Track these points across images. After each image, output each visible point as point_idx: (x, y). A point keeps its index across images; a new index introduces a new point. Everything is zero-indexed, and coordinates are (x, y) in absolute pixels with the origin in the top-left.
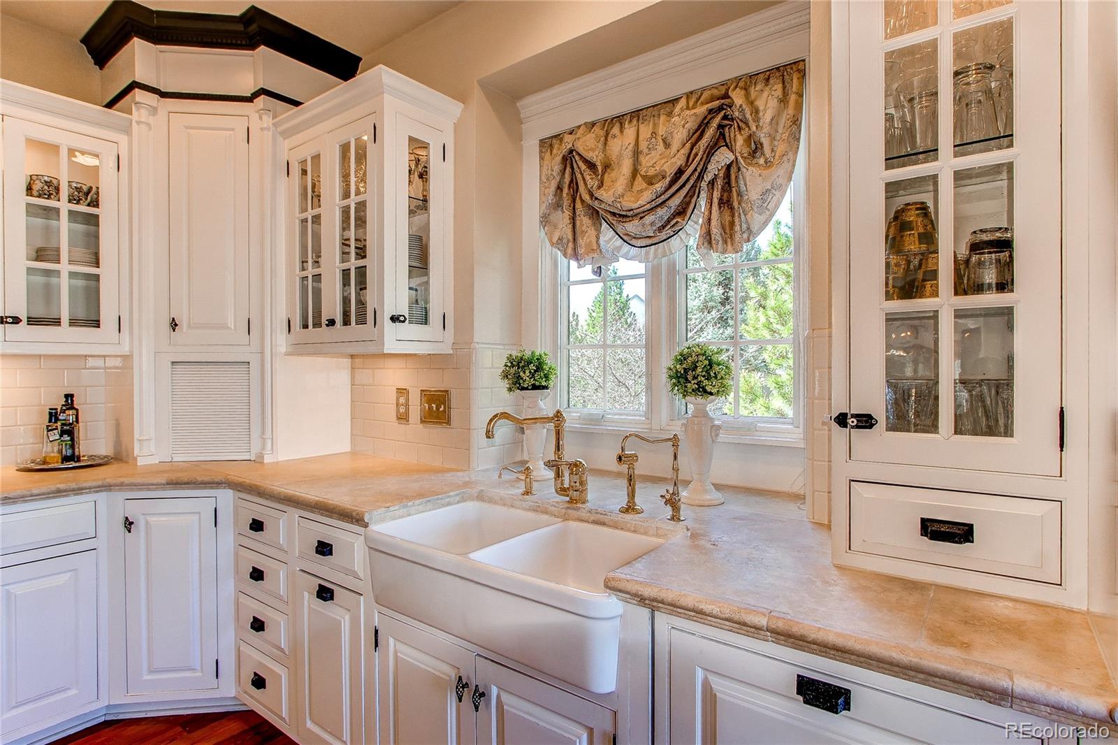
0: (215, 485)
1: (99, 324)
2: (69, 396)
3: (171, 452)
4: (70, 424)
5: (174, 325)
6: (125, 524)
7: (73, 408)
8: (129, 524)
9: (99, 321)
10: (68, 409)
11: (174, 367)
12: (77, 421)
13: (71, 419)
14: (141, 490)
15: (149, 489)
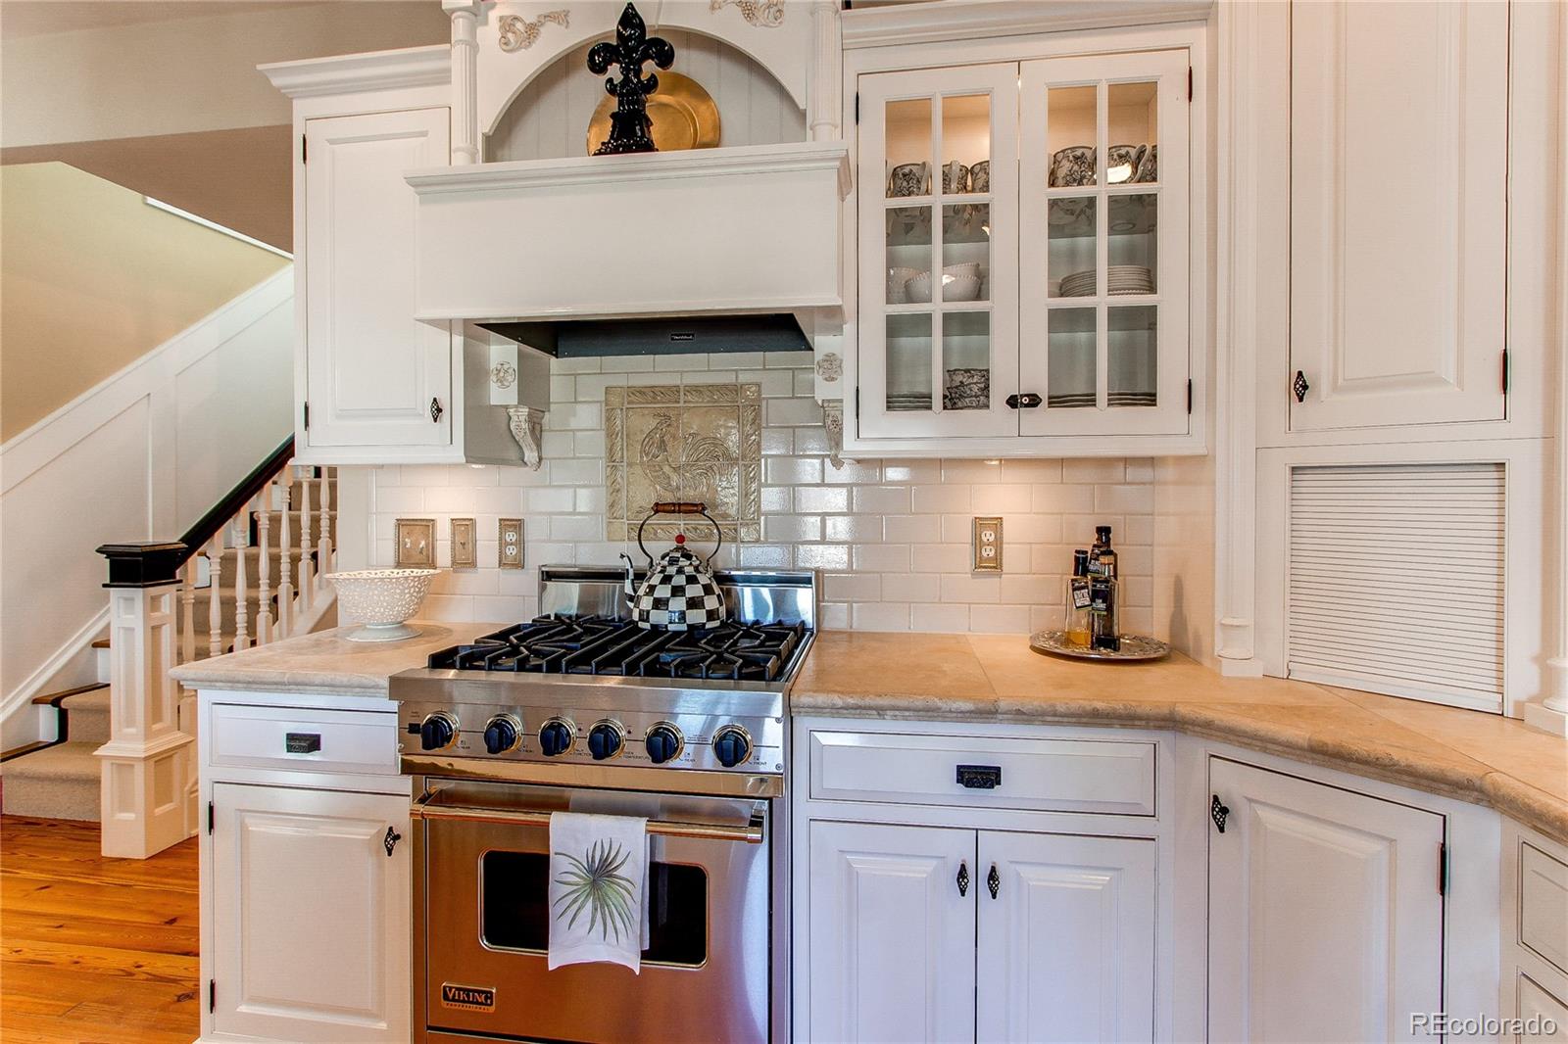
0: (1446, 787)
1: (1155, 400)
2: (1104, 531)
3: (1287, 658)
4: (1106, 581)
5: (1301, 387)
6: (1213, 809)
7: (1111, 553)
8: (1220, 812)
9: (1155, 395)
10: (1103, 553)
11: (1296, 477)
12: (1115, 576)
13: (1107, 572)
14: (1247, 745)
15: (1264, 750)
